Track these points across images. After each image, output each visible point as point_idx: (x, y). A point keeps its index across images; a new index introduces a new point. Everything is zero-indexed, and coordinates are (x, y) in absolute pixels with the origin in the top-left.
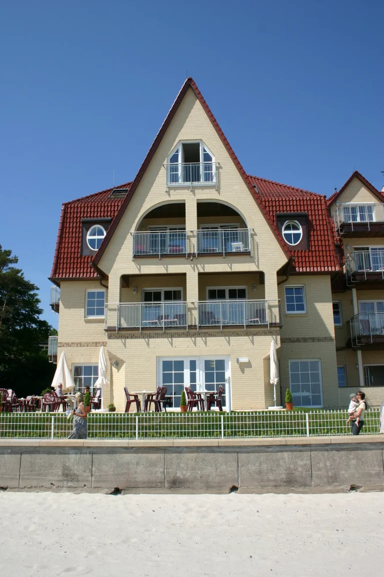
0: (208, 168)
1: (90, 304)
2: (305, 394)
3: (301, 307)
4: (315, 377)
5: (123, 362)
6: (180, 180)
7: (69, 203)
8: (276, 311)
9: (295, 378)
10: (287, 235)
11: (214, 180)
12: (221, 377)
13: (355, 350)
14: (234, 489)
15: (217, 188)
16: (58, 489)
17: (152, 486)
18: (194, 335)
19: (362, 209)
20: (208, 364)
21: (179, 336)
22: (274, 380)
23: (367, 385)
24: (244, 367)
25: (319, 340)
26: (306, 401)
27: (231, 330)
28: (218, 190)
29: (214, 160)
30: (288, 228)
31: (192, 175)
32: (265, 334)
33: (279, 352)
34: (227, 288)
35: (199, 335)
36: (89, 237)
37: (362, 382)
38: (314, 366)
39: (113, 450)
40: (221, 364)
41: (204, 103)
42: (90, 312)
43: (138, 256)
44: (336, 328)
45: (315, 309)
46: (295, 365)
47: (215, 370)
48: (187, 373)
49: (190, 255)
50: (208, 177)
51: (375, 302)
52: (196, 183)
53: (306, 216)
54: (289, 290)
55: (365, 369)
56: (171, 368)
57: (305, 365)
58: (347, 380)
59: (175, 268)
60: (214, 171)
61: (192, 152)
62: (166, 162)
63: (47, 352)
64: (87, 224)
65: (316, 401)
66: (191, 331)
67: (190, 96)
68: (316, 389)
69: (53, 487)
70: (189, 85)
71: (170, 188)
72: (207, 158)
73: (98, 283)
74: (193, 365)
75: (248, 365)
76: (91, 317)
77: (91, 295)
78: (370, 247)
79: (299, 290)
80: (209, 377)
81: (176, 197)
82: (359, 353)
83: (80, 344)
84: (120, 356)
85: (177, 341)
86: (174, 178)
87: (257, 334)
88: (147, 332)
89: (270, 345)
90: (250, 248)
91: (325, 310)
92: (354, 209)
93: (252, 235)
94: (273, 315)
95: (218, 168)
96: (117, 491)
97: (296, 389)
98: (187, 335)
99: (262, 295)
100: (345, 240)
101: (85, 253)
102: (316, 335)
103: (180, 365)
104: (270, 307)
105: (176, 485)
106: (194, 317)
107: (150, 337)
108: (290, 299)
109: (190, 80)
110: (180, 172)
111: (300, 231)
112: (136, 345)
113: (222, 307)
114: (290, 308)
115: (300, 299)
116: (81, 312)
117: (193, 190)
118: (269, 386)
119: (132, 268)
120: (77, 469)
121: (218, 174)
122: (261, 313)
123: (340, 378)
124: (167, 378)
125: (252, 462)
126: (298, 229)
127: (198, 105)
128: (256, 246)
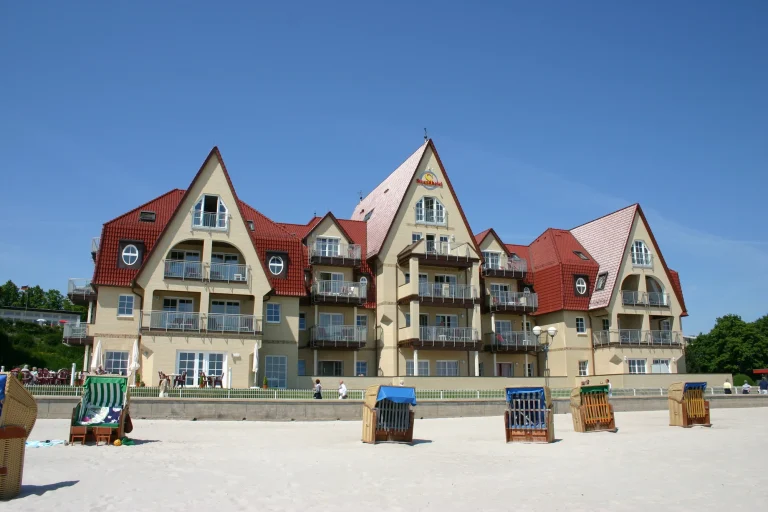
0: (222, 216)
1: (122, 305)
2: (275, 379)
3: (277, 319)
4: (283, 368)
5: (152, 352)
6: (201, 224)
7: (108, 224)
8: (260, 323)
9: (269, 368)
10: (273, 267)
11: (226, 227)
12: (220, 366)
13: (313, 349)
14: (244, 419)
15: (227, 233)
16: (169, 418)
17: (210, 417)
18: (203, 337)
19: (331, 240)
20: (212, 357)
21: (194, 336)
22: (255, 369)
23: (319, 374)
24: (236, 359)
25: (288, 342)
26: (275, 385)
27: (229, 334)
28: (228, 235)
29: (226, 212)
30: (273, 261)
31: (210, 222)
32: (252, 338)
33: (260, 351)
34: (226, 301)
35: (207, 336)
36: (124, 254)
37: (315, 373)
38: (283, 360)
39: (193, 402)
40: (220, 357)
41: (224, 168)
42: (121, 311)
43: (168, 277)
44: (300, 332)
45: (286, 321)
46: (269, 359)
47: (216, 360)
48: (196, 361)
49: (204, 280)
50: (222, 224)
51: (331, 314)
52: (213, 228)
53: (287, 254)
54: (270, 306)
55: (319, 363)
56: (186, 359)
57: (276, 359)
58: (305, 370)
59: (193, 288)
60: (226, 219)
61: (211, 203)
62: (193, 209)
63: (62, 333)
64: (123, 244)
65: (282, 384)
66: (202, 334)
67: (214, 159)
68: (282, 376)
69: (166, 417)
70: (215, 151)
71: (194, 229)
72: (222, 209)
73: (130, 290)
74: (201, 357)
75: (239, 358)
76: (122, 316)
77: (123, 298)
78: (332, 273)
79: (276, 307)
80: (211, 366)
81: (197, 236)
82: (315, 352)
83: (112, 336)
84: (150, 348)
85: (191, 339)
86: (197, 222)
87: (246, 338)
88: (172, 332)
89: (254, 346)
90: (246, 279)
91: (294, 323)
92: (324, 240)
93: (249, 270)
94: (258, 326)
95: (229, 218)
96: (195, 419)
97: (269, 375)
98: (198, 336)
99: (252, 313)
100: (315, 267)
101: (121, 266)
102: (286, 339)
103: (192, 356)
104: (257, 320)
105: (220, 417)
106: (204, 324)
107: (173, 335)
108: (270, 313)
109: (216, 148)
110: (201, 217)
111: (282, 265)
112: (162, 340)
113: (224, 318)
114: (270, 319)
115: (277, 313)
116: (115, 311)
117: (210, 232)
118: (252, 374)
119: (162, 286)
120: (178, 410)
121: (229, 223)
122: (249, 322)
123: (300, 369)
124: (182, 365)
125: (252, 409)
126: (280, 263)
127: (219, 167)
128: (250, 277)
